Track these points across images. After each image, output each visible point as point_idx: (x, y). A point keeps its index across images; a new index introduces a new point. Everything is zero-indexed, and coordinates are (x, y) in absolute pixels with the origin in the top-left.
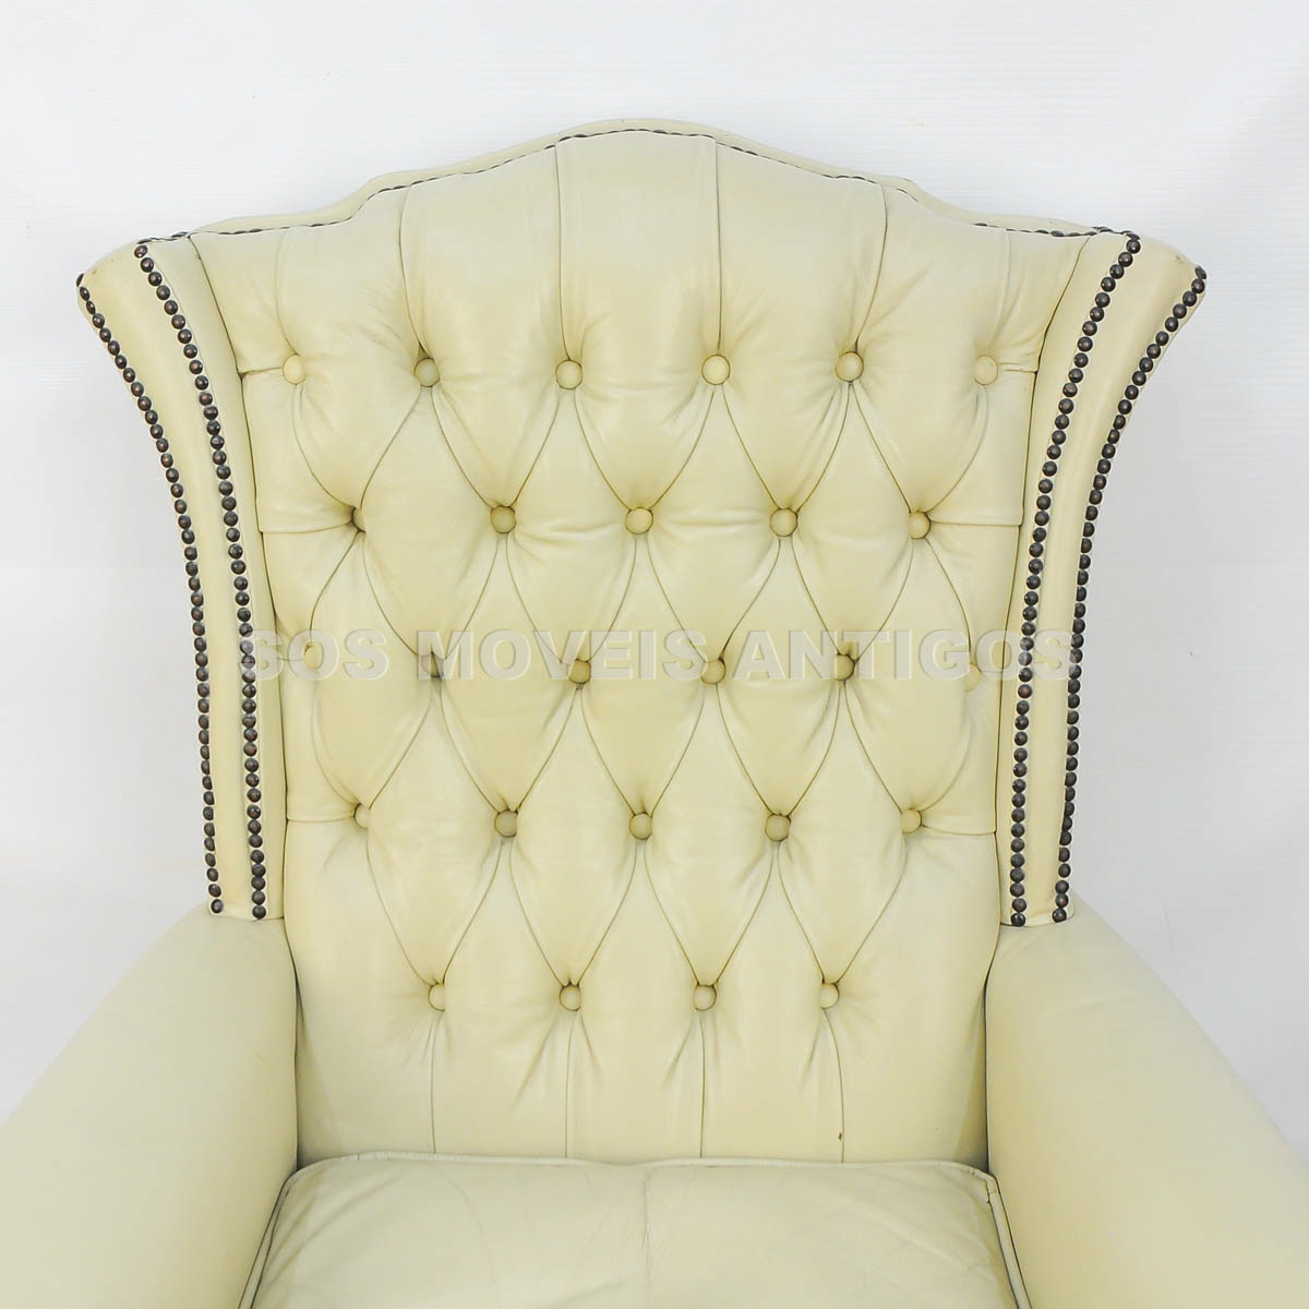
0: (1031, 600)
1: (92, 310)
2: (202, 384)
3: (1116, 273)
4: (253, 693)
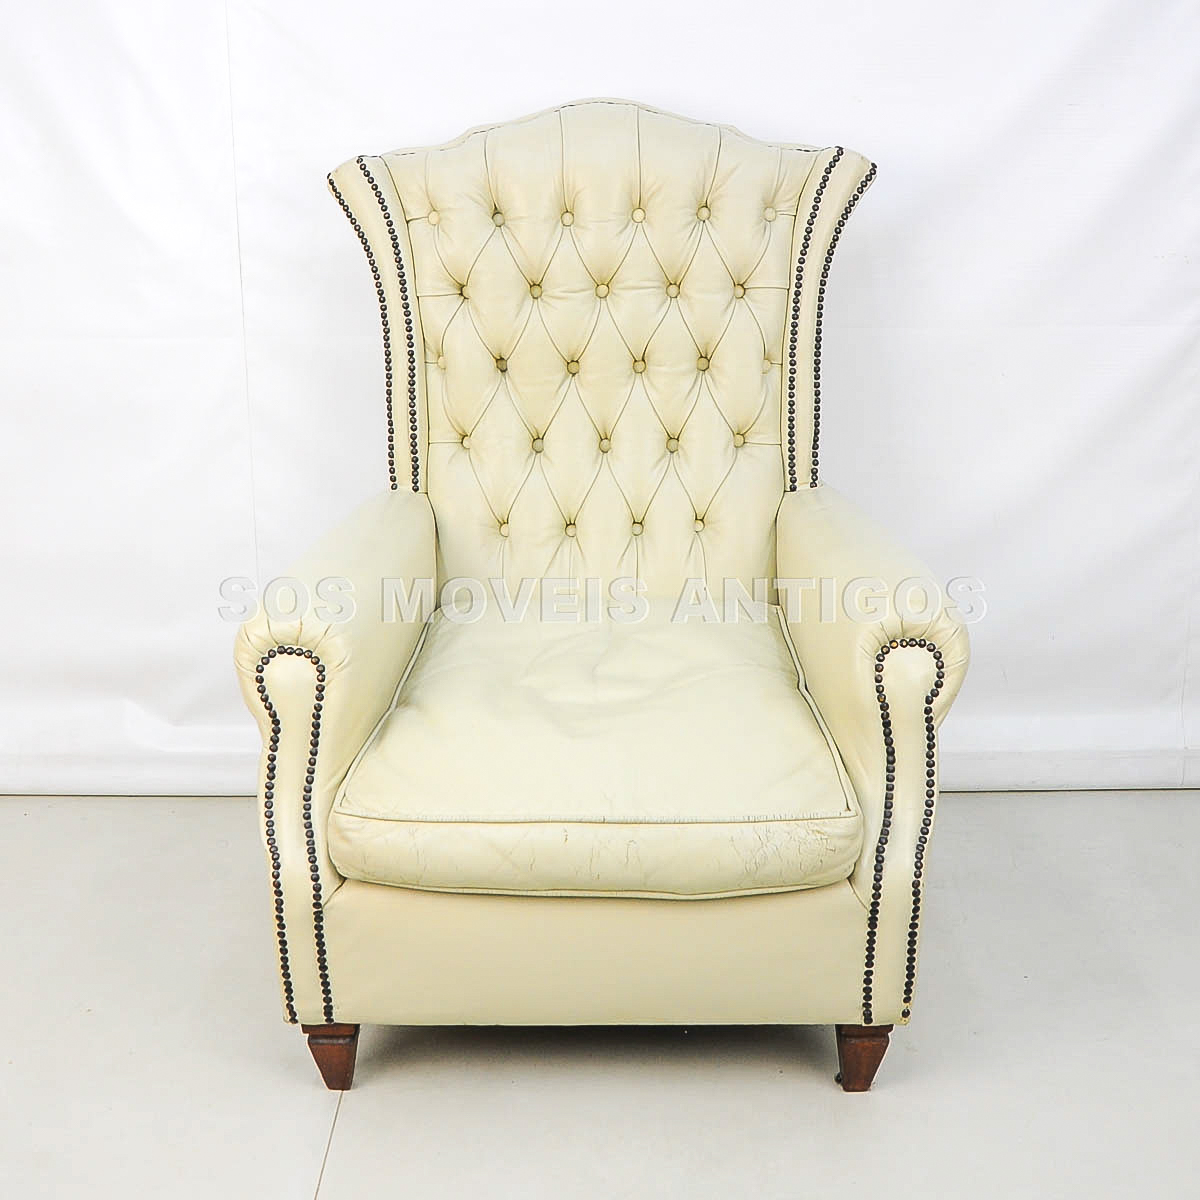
0: (794, 326)
1: (335, 190)
2: (390, 224)
3: (832, 165)
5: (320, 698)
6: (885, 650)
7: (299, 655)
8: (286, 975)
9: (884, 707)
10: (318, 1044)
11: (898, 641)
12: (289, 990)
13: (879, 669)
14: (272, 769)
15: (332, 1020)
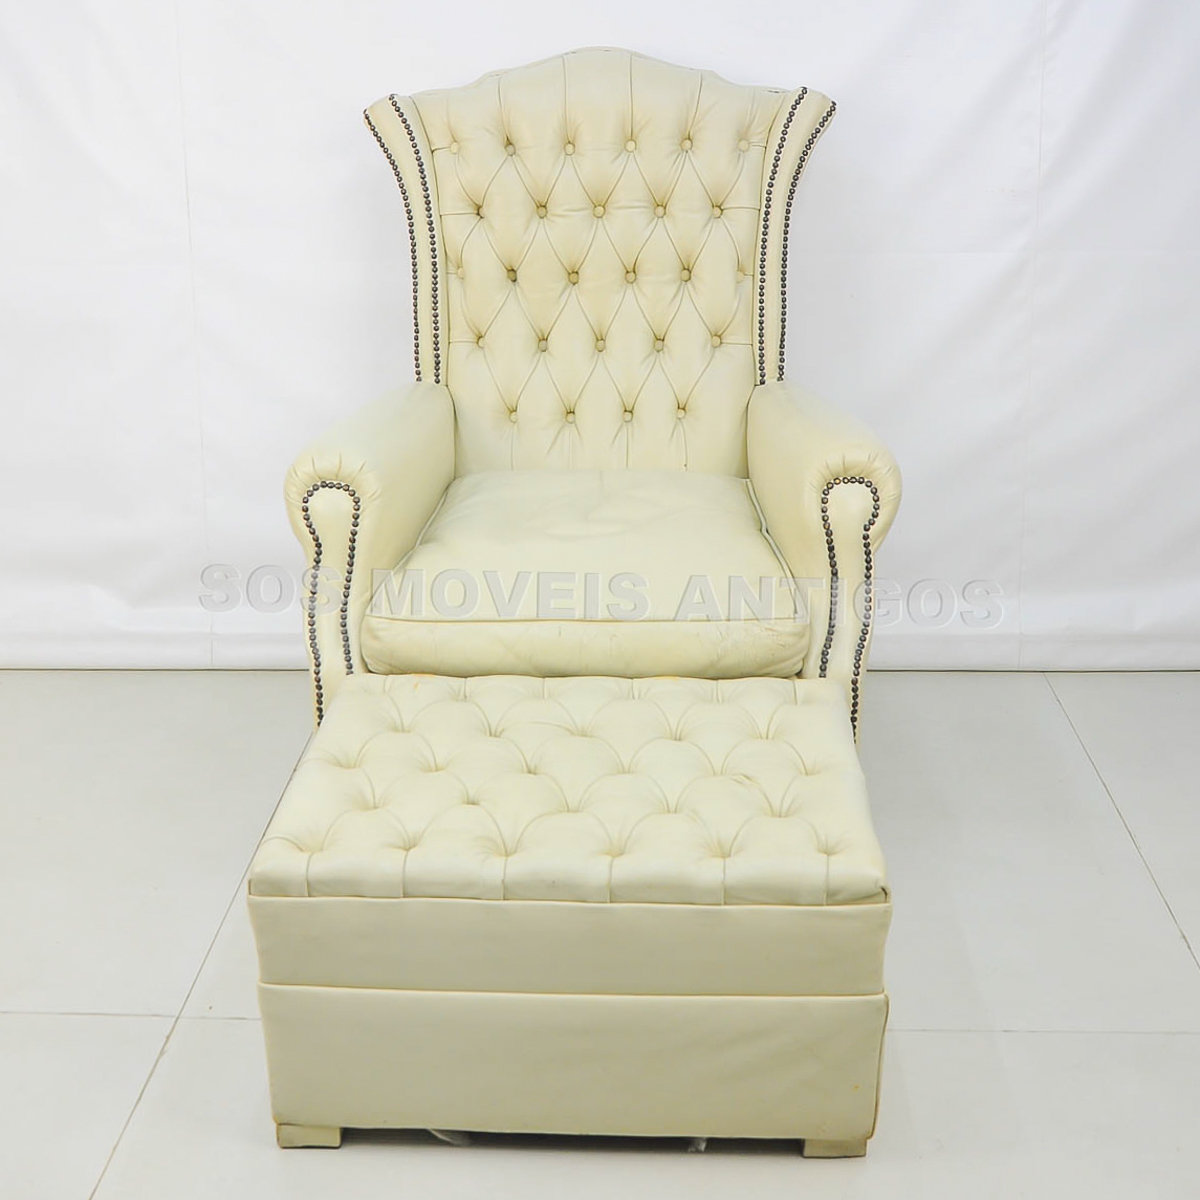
0: (764, 241)
1: (370, 124)
2: (417, 152)
3: (797, 103)
4: (436, 283)
5: (356, 524)
6: (830, 486)
7: (338, 488)
9: (829, 534)
11: (841, 478)
13: (824, 501)
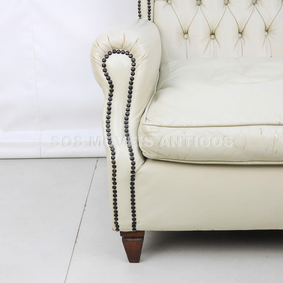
5: (133, 74)
7: (123, 53)
8: (115, 208)
10: (127, 241)
12: (116, 215)
14: (109, 109)
15: (136, 229)
